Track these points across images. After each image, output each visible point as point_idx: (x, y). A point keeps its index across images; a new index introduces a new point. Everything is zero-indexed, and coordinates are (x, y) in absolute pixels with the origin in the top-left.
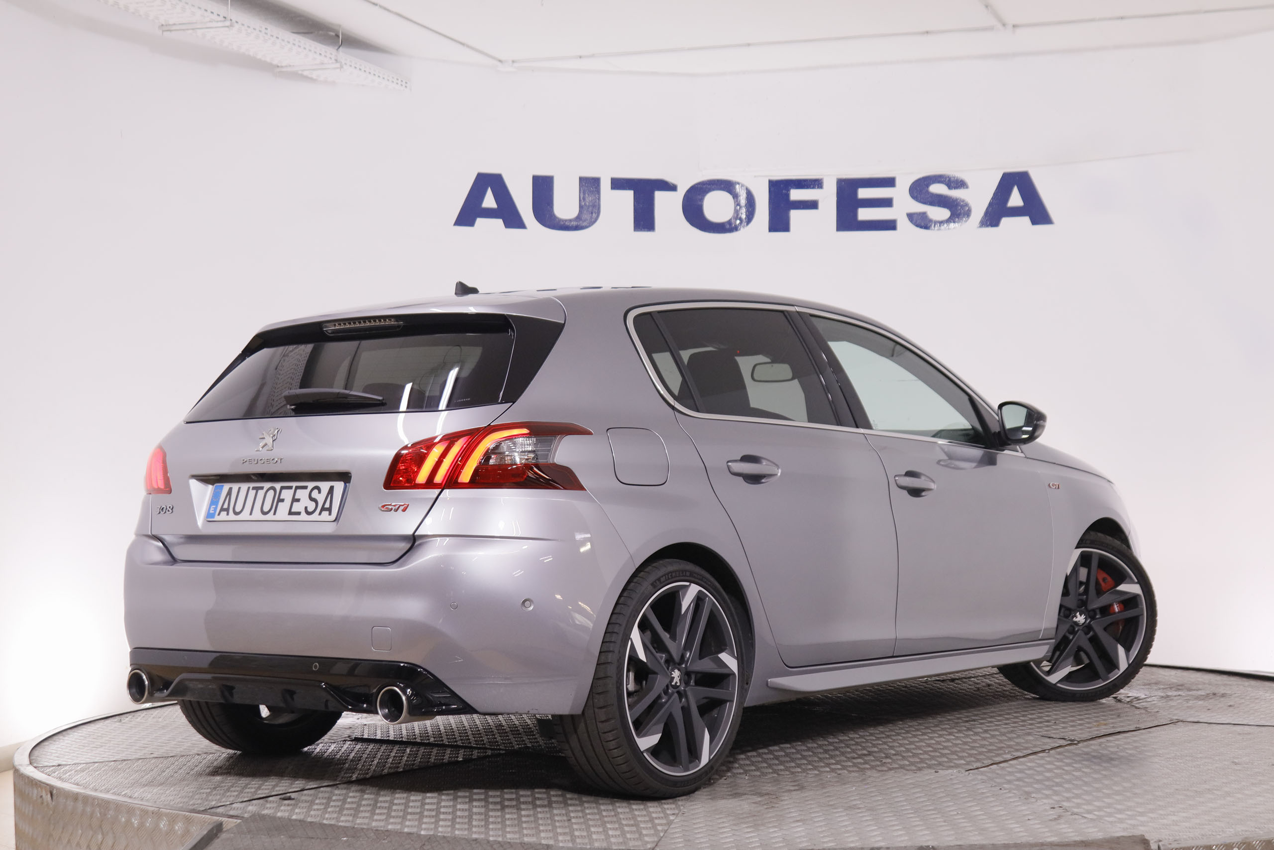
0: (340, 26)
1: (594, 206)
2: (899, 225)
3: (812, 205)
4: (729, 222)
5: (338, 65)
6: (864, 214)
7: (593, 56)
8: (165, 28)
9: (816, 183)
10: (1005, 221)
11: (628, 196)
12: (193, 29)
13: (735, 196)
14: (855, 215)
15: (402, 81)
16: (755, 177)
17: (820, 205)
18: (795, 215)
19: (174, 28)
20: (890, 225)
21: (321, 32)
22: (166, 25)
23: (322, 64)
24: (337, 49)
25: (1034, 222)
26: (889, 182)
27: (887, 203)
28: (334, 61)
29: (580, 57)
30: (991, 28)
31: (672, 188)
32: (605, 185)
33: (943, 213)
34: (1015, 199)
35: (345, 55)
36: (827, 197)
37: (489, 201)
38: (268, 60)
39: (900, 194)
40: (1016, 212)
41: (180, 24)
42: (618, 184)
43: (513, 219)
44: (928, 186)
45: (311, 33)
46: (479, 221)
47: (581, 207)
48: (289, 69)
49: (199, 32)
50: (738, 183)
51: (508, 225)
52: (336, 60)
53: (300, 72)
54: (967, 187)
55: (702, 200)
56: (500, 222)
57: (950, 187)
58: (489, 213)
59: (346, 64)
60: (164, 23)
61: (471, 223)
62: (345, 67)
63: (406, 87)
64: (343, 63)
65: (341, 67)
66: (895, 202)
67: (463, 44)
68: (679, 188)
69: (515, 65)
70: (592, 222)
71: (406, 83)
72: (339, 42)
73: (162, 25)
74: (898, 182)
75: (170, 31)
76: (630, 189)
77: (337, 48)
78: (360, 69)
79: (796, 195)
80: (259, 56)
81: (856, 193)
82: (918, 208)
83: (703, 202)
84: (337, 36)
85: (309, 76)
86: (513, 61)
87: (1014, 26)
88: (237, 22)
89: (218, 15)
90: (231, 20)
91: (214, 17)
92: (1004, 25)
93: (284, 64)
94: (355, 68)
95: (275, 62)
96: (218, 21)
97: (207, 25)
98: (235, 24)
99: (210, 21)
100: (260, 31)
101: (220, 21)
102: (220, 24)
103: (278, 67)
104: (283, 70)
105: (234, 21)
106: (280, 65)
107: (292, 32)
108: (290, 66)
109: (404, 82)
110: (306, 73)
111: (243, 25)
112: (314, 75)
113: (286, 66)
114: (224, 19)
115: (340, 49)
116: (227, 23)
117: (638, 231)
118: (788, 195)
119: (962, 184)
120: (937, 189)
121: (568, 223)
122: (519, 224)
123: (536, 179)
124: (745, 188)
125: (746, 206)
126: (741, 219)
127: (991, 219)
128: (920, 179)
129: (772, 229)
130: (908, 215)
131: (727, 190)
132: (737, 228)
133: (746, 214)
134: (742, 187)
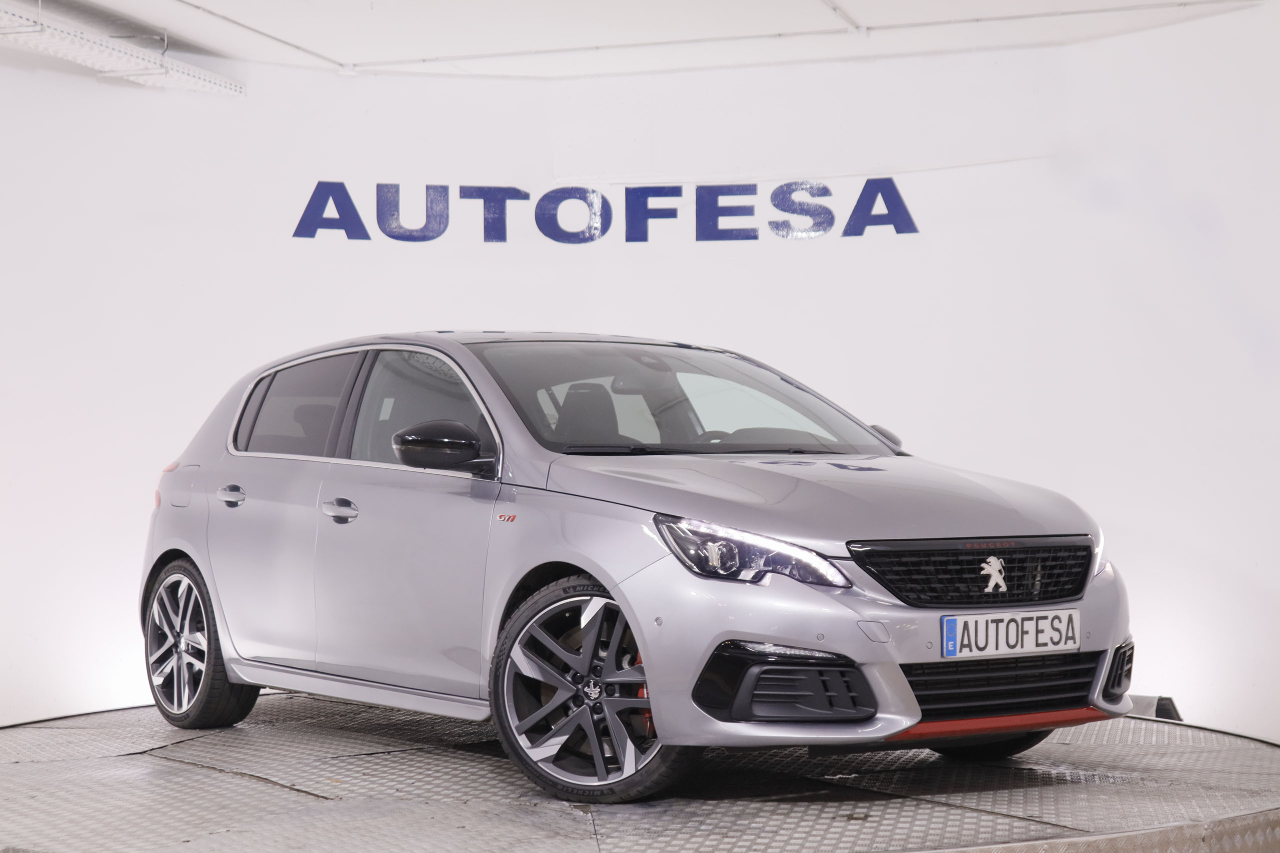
0: (165, 29)
1: (441, 216)
2: (760, 234)
3: (671, 213)
4: (583, 232)
5: (163, 70)
6: (725, 223)
7: (437, 59)
9: (675, 191)
10: (869, 230)
11: (479, 204)
12: (3, 34)
13: (590, 205)
14: (716, 224)
15: (236, 86)
16: (611, 184)
17: (679, 213)
18: (653, 224)
20: (750, 235)
21: (144, 36)
23: (147, 69)
24: (163, 54)
25: (899, 230)
26: (750, 190)
27: (748, 211)
28: (159, 66)
29: (424, 61)
30: (845, 31)
31: (525, 196)
32: (454, 194)
33: (808, 221)
34: (880, 207)
35: (171, 59)
36: (687, 205)
37: (331, 211)
38: (89, 64)
39: (762, 202)
40: (880, 220)
42: (467, 192)
43: (355, 230)
44: (790, 193)
45: (134, 37)
47: (428, 216)
48: (112, 74)
49: (11, 37)
50: (594, 192)
51: (350, 236)
52: (162, 65)
53: (125, 77)
54: (830, 195)
55: (556, 209)
56: (342, 233)
57: (813, 195)
58: (330, 224)
59: (172, 69)
61: (311, 234)
62: (171, 72)
63: (241, 92)
64: (169, 68)
65: (167, 72)
66: (756, 211)
67: (298, 48)
68: (531, 197)
69: (357, 69)
70: (439, 233)
71: (241, 88)
72: (164, 46)
74: (759, 189)
76: (479, 197)
77: (161, 52)
78: (189, 74)
79: (654, 203)
80: (79, 61)
81: (716, 201)
82: (781, 216)
83: (556, 211)
84: (163, 40)
85: (136, 81)
86: (355, 65)
87: (868, 29)
88: (48, 27)
89: (28, 20)
90: (42, 24)
91: (23, 21)
92: (857, 28)
93: (106, 69)
94: (183, 73)
95: (97, 67)
96: (28, 26)
97: (20, 29)
98: (47, 29)
99: (20, 26)
100: (75, 36)
101: (31, 26)
102: (30, 29)
103: (101, 72)
104: (107, 75)
105: (45, 25)
106: (102, 70)
107: (112, 37)
108: (114, 71)
109: (238, 86)
110: (132, 78)
111: (55, 29)
112: (141, 80)
113: (109, 72)
114: (34, 24)
115: (166, 53)
116: (38, 28)
117: (488, 241)
118: (645, 204)
119: (824, 192)
120: (799, 197)
121: (415, 234)
122: (363, 235)
123: (380, 187)
124: (600, 196)
125: (601, 215)
126: (596, 229)
127: (855, 228)
128: (782, 187)
129: (629, 239)
130: (770, 223)
131: (580, 198)
132: (591, 238)
133: (602, 224)
134: (597, 195)
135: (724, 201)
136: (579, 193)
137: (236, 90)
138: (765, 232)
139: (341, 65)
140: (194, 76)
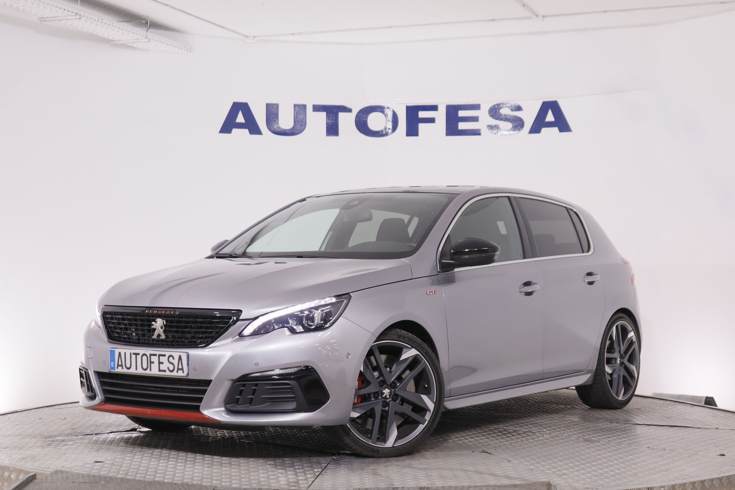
0: (148, 17)
1: (302, 122)
2: (482, 132)
3: (432, 120)
4: (382, 131)
5: (147, 40)
6: (462, 126)
7: (300, 33)
8: (42, 20)
9: (434, 108)
10: (544, 130)
11: (323, 115)
12: (59, 20)
13: (386, 116)
14: (457, 126)
16: (398, 104)
17: (436, 120)
18: (422, 127)
19: (47, 19)
20: (476, 133)
21: (137, 21)
22: (43, 18)
23: (138, 39)
24: (147, 31)
25: (561, 130)
26: (476, 107)
27: (475, 119)
29: (293, 34)
30: (531, 18)
31: (349, 110)
32: (309, 109)
33: (509, 125)
34: (550, 117)
35: (152, 34)
36: (441, 116)
37: (240, 119)
38: (106, 37)
39: (483, 114)
40: (550, 125)
41: (50, 17)
42: (317, 108)
43: (254, 129)
44: (499, 109)
45: (131, 21)
46: (234, 131)
47: (295, 122)
48: (119, 42)
49: (63, 22)
50: (388, 108)
51: (251, 132)
52: (146, 37)
53: (126, 44)
54: (522, 110)
55: (367, 117)
56: (246, 131)
57: (512, 110)
58: (240, 126)
59: (152, 39)
60: (41, 17)
61: (229, 132)
62: (151, 40)
63: (190, 52)
64: (150, 38)
65: (149, 41)
66: (480, 119)
68: (353, 111)
69: (256, 39)
70: (301, 131)
72: (148, 26)
73: (41, 18)
74: (482, 107)
75: (45, 21)
76: (324, 111)
77: (146, 29)
78: (161, 42)
79: (422, 114)
80: (100, 35)
81: (457, 114)
82: (494, 122)
83: (367, 119)
84: (147, 23)
85: (132, 46)
86: (254, 37)
87: (543, 16)
88: (84, 16)
89: (72, 12)
90: (80, 15)
91: (70, 13)
92: (537, 16)
93: (116, 39)
94: (158, 41)
95: (111, 38)
96: (72, 16)
97: (68, 18)
98: (83, 17)
99: (68, 16)
100: (98, 21)
101: (74, 16)
102: (74, 17)
103: (113, 41)
104: (116, 42)
105: (82, 15)
106: (113, 40)
107: (118, 21)
108: (120, 40)
109: (189, 49)
110: (130, 44)
111: (88, 17)
112: (135, 45)
113: (117, 41)
114: (76, 15)
115: (149, 30)
116: (78, 17)
117: (329, 136)
118: (417, 115)
119: (519, 108)
120: (505, 111)
121: (287, 131)
122: (258, 132)
123: (268, 106)
124: (392, 111)
125: (392, 121)
126: (389, 129)
127: (536, 129)
128: (494, 105)
129: (408, 134)
130: (488, 126)
131: (381, 112)
132: (387, 134)
133: (393, 126)
134: (390, 110)
135: (462, 114)
136: (380, 109)
137: (187, 51)
138: (485, 131)
139: (246, 36)
140: (164, 43)
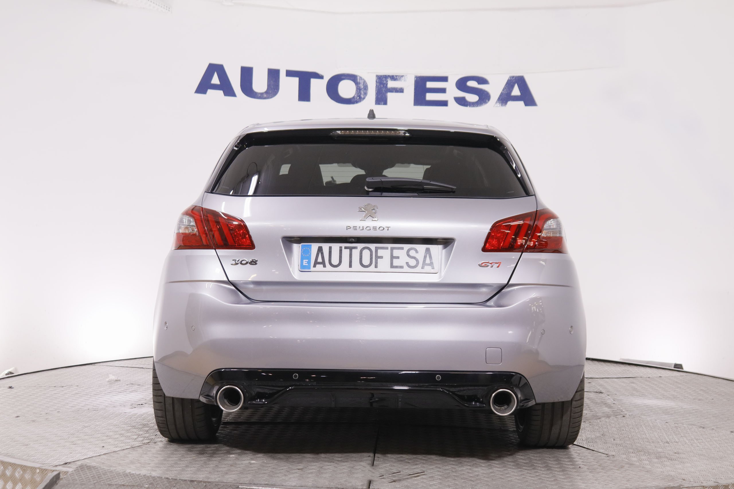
1: (275, 86)
2: (449, 103)
3: (401, 90)
4: (353, 98)
6: (430, 97)
9: (402, 78)
10: (510, 103)
11: (296, 81)
14: (425, 97)
15: (167, 7)
16: (368, 73)
17: (405, 91)
18: (390, 96)
20: (444, 103)
25: (526, 104)
26: (445, 79)
27: (443, 91)
31: (321, 77)
32: (283, 75)
33: (475, 98)
36: (409, 86)
37: (215, 80)
40: (516, 98)
42: (290, 73)
43: (229, 91)
44: (467, 82)
46: (210, 91)
47: (268, 86)
50: (359, 77)
51: (226, 94)
54: (488, 83)
55: (338, 84)
56: (221, 92)
57: (479, 83)
58: (215, 87)
61: (205, 92)
66: (447, 91)
68: (325, 77)
70: (274, 95)
71: (169, 8)
74: (449, 79)
76: (297, 76)
79: (391, 84)
81: (425, 85)
82: (461, 94)
83: (338, 86)
117: (300, 101)
118: (387, 84)
119: (485, 81)
120: (472, 84)
121: (261, 95)
122: (233, 94)
123: (243, 69)
124: (363, 79)
127: (502, 102)
128: (462, 78)
129: (377, 102)
130: (455, 98)
131: (352, 80)
132: (357, 102)
133: (363, 94)
135: (430, 85)
137: (166, 9)
